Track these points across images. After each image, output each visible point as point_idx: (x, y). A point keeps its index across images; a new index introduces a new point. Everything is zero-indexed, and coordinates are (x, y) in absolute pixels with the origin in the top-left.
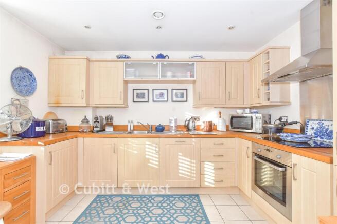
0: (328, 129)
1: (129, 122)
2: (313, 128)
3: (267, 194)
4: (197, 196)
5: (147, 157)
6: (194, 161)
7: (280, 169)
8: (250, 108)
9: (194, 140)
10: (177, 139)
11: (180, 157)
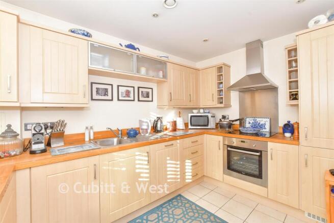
0: (260, 123)
1: (87, 128)
2: (250, 123)
3: (242, 174)
4: (180, 195)
5: (137, 171)
6: (178, 163)
7: (258, 154)
8: (203, 108)
9: (178, 141)
10: (166, 143)
11: (168, 162)
